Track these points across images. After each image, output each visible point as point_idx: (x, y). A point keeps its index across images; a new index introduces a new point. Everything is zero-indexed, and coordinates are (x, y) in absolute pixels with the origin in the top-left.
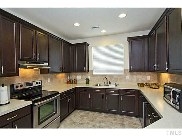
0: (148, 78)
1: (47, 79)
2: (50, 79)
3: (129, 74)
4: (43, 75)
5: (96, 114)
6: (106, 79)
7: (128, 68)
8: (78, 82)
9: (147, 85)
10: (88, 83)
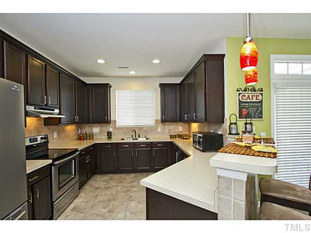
0: (180, 128)
1: (53, 133)
2: (56, 133)
3: (160, 125)
4: (49, 126)
5: (123, 175)
6: (135, 131)
7: (160, 118)
8: (95, 137)
9: (179, 137)
10: (111, 138)
